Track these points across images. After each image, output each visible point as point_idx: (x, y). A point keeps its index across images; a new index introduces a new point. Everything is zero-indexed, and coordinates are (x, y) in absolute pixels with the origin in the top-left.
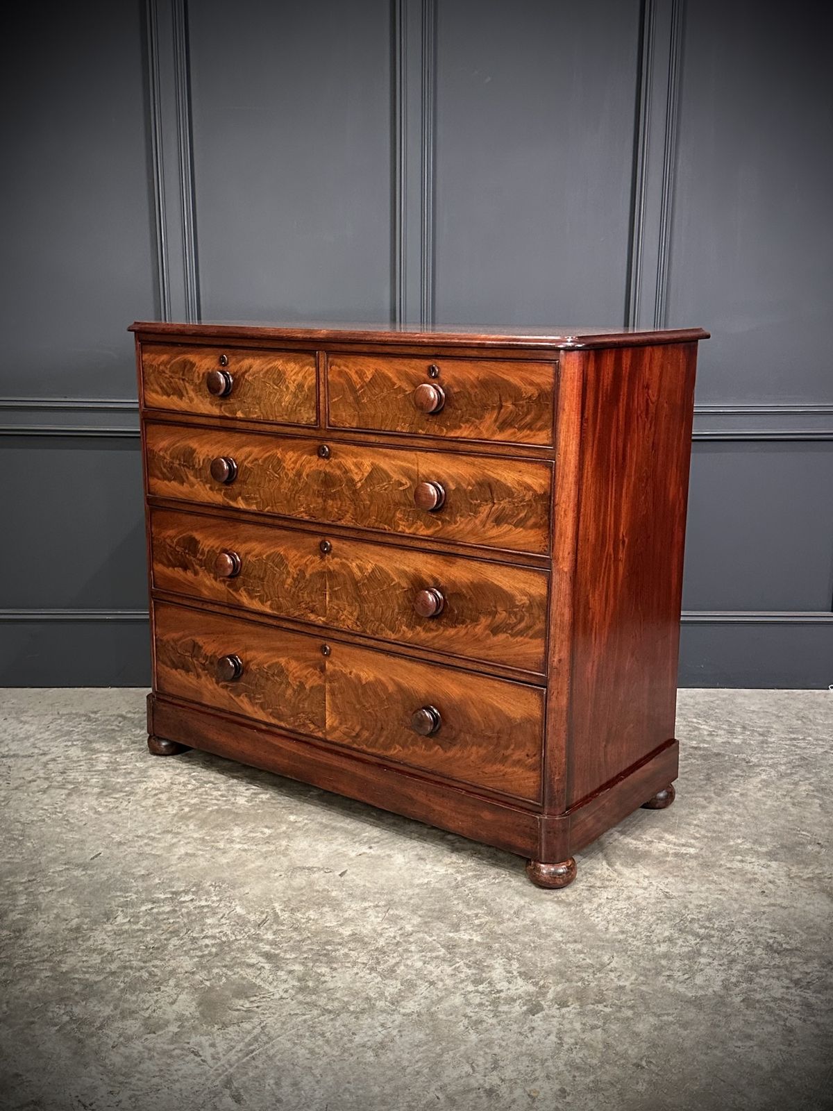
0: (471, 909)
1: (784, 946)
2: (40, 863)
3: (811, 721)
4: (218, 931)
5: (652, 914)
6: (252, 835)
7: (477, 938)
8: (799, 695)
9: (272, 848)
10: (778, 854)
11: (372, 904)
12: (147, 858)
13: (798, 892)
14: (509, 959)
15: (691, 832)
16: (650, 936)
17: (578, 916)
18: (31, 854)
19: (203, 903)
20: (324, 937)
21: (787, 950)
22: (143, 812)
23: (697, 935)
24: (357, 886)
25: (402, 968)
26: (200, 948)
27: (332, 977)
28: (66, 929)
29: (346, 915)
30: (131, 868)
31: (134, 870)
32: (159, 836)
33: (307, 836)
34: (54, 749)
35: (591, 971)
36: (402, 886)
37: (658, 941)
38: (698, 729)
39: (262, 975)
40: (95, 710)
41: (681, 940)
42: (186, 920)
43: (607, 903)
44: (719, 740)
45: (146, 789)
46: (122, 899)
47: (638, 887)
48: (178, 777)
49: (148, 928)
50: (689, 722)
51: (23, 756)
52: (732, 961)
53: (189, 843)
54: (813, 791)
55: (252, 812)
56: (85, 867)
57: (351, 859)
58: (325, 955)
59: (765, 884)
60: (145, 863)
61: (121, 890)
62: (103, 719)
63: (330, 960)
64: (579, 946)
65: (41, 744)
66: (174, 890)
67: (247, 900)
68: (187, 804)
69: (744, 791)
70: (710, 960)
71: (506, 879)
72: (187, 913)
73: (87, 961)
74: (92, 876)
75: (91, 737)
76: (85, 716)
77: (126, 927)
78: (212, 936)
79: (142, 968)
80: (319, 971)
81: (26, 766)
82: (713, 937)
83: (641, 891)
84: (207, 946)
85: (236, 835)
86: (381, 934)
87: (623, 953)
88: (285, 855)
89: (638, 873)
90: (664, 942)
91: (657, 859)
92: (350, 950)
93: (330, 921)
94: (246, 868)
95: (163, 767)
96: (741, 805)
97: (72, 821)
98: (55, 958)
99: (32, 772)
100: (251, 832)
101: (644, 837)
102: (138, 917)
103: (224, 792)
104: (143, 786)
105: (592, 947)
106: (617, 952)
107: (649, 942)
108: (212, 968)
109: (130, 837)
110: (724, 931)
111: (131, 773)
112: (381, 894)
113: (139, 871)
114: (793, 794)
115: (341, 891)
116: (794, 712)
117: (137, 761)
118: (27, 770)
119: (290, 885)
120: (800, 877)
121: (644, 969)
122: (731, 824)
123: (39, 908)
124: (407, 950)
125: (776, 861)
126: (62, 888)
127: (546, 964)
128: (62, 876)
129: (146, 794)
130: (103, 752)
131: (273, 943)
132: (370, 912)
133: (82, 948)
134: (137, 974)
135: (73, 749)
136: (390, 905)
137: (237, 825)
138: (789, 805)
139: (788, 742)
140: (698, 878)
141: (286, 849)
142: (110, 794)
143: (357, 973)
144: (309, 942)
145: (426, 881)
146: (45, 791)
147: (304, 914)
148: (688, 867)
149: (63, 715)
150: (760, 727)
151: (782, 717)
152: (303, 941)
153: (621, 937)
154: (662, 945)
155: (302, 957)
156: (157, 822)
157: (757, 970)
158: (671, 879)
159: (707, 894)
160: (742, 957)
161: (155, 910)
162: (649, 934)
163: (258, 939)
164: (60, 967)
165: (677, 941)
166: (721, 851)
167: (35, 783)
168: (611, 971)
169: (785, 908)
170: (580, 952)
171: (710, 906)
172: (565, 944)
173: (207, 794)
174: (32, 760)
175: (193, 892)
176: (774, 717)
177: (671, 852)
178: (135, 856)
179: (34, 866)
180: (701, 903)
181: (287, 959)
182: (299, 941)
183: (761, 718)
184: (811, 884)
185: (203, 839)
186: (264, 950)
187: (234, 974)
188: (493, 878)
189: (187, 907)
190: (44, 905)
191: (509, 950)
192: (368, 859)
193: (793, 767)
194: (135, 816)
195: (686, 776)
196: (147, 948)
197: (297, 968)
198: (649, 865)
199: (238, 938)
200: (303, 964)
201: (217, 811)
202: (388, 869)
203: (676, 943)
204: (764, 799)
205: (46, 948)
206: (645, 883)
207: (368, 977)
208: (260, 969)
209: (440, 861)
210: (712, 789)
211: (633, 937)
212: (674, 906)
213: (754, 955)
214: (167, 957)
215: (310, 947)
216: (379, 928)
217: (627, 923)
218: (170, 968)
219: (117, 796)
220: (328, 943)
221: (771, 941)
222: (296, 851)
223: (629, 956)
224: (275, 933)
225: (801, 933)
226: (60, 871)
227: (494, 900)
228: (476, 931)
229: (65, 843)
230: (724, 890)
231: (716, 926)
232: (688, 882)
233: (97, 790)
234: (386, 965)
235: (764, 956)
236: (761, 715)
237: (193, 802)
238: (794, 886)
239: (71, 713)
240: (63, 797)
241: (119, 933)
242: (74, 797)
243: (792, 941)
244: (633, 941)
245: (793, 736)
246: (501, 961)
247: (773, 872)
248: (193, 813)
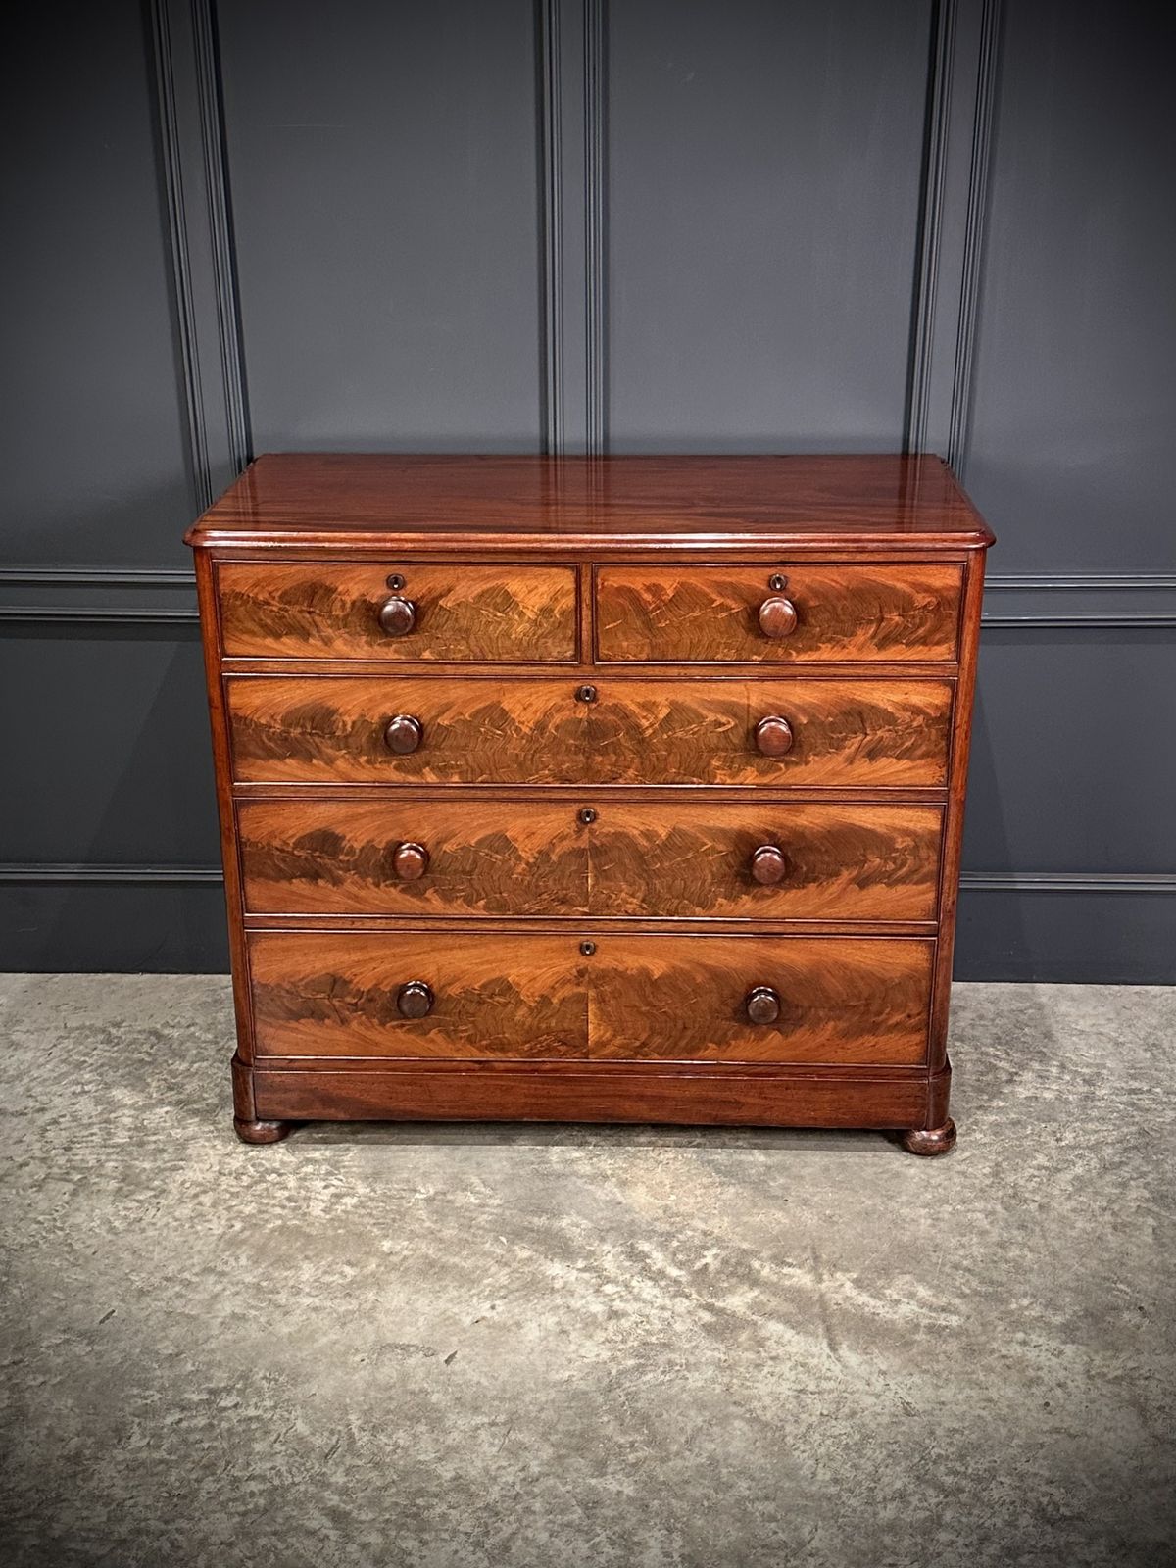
0: (624, 1433)
1: (1062, 1510)
2: (30, 1328)
3: (1165, 1053)
4: (269, 1465)
5: (882, 1446)
6: (328, 1279)
7: (629, 1490)
8: (1155, 996)
9: (353, 1305)
10: (1078, 1329)
11: (486, 1420)
12: (178, 1323)
13: (1096, 1406)
14: (670, 1530)
15: (958, 1284)
16: (871, 1489)
17: (776, 1449)
18: (18, 1311)
19: (252, 1412)
20: (414, 1483)
21: (1064, 1518)
22: (176, 1230)
23: (940, 1488)
24: (468, 1383)
25: (520, 1543)
26: (242, 1499)
27: (422, 1558)
28: (60, 1457)
29: (449, 1441)
30: (155, 1341)
31: (159, 1346)
32: (197, 1279)
33: (405, 1283)
34: (57, 1100)
35: (783, 1554)
36: (532, 1385)
37: (885, 1499)
38: (995, 1068)
39: (325, 1552)
40: (118, 1019)
41: (918, 1497)
42: (226, 1445)
43: (821, 1423)
44: (1022, 1092)
45: (183, 1183)
46: (140, 1402)
47: (867, 1393)
48: (228, 1160)
49: (173, 1458)
50: (982, 1053)
51: (12, 1114)
52: (984, 1539)
53: (237, 1293)
54: (1147, 1200)
55: (330, 1232)
56: (90, 1336)
57: (464, 1330)
58: (415, 1516)
59: (1051, 1389)
60: (174, 1332)
61: (140, 1386)
62: (130, 1037)
63: (423, 1526)
64: (770, 1507)
65: (40, 1089)
66: (211, 1385)
67: (312, 1408)
68: (239, 1214)
69: (1045, 1200)
70: (953, 1537)
71: (681, 1374)
72: (229, 1430)
73: (87, 1518)
74: (100, 1355)
75: (110, 1076)
76: (104, 1031)
77: (144, 1455)
78: (260, 1476)
79: (162, 1533)
80: (404, 1546)
81: (15, 1134)
82: (964, 1491)
83: (871, 1400)
84: (252, 1494)
85: (304, 1278)
86: (495, 1479)
87: (832, 1522)
88: (372, 1320)
89: (871, 1365)
90: (893, 1499)
91: (903, 1336)
92: (450, 1507)
93: (426, 1452)
94: (315, 1345)
95: (208, 1139)
96: (1037, 1229)
97: (76, 1247)
98: (46, 1512)
99: (24, 1146)
100: (326, 1273)
101: (888, 1292)
102: (160, 1437)
103: (293, 1192)
104: (179, 1177)
105: (789, 1510)
106: (824, 1519)
107: (871, 1502)
108: (257, 1535)
109: (155, 1280)
110: (978, 1479)
111: (162, 1151)
112: (502, 1400)
113: (166, 1348)
114: (1116, 1207)
115: (446, 1393)
116: (1142, 1034)
117: (173, 1127)
118: (15, 1143)
119: (375, 1379)
120: (1105, 1375)
121: (859, 1551)
122: (1018, 1267)
123: (25, 1416)
124: (528, 1510)
125: (1073, 1342)
126: (58, 1379)
127: (723, 1541)
128: (59, 1356)
129: (183, 1193)
130: (125, 1106)
131: (344, 1492)
132: (483, 1434)
133: (82, 1493)
134: (155, 1545)
135: (83, 1099)
136: (512, 1422)
137: (307, 1258)
138: (1109, 1230)
139: (1124, 1098)
140: (957, 1374)
141: (374, 1308)
142: (132, 1192)
143: (456, 1552)
144: (394, 1490)
145: (567, 1374)
146: (39, 1186)
147: (390, 1436)
148: (945, 1353)
149: (73, 1030)
150: (1088, 1066)
151: (1123, 1044)
152: (385, 1488)
153: (833, 1489)
154: (889, 1506)
155: (381, 1519)
156: (195, 1250)
157: (1018, 1555)
158: (917, 1379)
159: (965, 1408)
160: (1000, 1530)
161: (184, 1424)
162: (872, 1485)
163: (323, 1482)
164: (51, 1527)
165: (912, 1499)
166: (996, 1322)
167: (27, 1169)
168: (811, 1555)
169: (1073, 1436)
170: (773, 1519)
171: (967, 1432)
172: (752, 1502)
173: (268, 1196)
174: (24, 1121)
175: (238, 1390)
176: (1110, 1046)
177: (926, 1322)
178: (161, 1316)
179: (22, 1333)
180: (956, 1425)
181: (361, 1522)
182: (379, 1488)
183: (1090, 1046)
184: (1117, 1389)
185: (258, 1287)
186: (330, 1504)
187: (287, 1548)
188: (664, 1372)
189: (229, 1419)
190: (33, 1409)
191: (672, 1514)
192: (487, 1331)
193: (1126, 1150)
194: (165, 1239)
195: (963, 1167)
196: (171, 1497)
197: (374, 1538)
198: (887, 1349)
199: (296, 1480)
200: (383, 1531)
201: (282, 1229)
202: (514, 1351)
203: (910, 1503)
204: (1072, 1216)
205: (32, 1493)
206: (878, 1386)
207: (471, 1558)
208: (322, 1540)
209: (591, 1336)
210: (1000, 1193)
211: (851, 1491)
212: (916, 1430)
213: (1017, 1527)
214: (197, 1514)
215: (394, 1500)
216: (494, 1467)
217: (844, 1463)
218: (200, 1535)
219: (141, 1197)
220: (420, 1492)
221: (1045, 1500)
222: (387, 1312)
223: (839, 1527)
224: (347, 1472)
225: (1090, 1486)
226: (57, 1345)
227: (659, 1416)
228: (628, 1475)
229: (65, 1289)
230: (990, 1400)
231: (970, 1471)
232: (940, 1384)
233: (113, 1185)
234: (497, 1538)
235: (1031, 1528)
236: (1093, 1040)
237: (249, 1210)
238: (1094, 1394)
239: (82, 1028)
240: (66, 1197)
241: (132, 1467)
242: (81, 1198)
243: (1075, 1502)
244: (848, 1498)
245: (1135, 1084)
246: (658, 1534)
247: (1066, 1364)
248: (247, 1233)
